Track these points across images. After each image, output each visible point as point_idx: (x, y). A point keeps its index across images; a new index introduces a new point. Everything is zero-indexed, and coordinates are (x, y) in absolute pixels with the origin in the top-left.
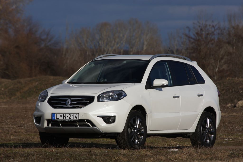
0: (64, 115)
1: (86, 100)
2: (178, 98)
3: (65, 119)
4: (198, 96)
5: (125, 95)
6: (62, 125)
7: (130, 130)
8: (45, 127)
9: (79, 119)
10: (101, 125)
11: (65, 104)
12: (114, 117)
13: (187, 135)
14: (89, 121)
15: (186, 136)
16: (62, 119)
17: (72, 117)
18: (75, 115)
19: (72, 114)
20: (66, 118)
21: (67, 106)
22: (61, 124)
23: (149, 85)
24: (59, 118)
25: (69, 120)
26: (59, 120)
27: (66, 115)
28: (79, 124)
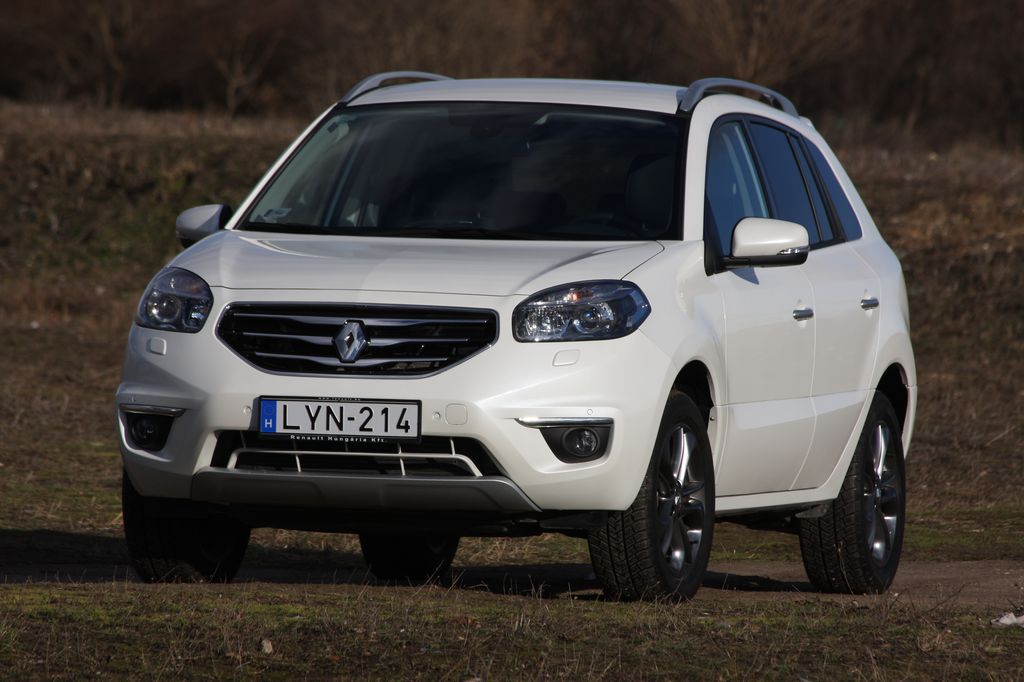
0: (329, 411)
1: (449, 331)
3: (334, 430)
4: (863, 306)
9: (424, 432)
10: (539, 468)
11: (332, 351)
12: (607, 425)
16: (320, 429)
17: (378, 418)
18: (395, 411)
19: (377, 409)
20: (340, 426)
21: (341, 361)
22: (300, 456)
23: (715, 254)
24: (298, 428)
25: (363, 437)
26: (301, 435)
27: (342, 408)
28: (408, 460)
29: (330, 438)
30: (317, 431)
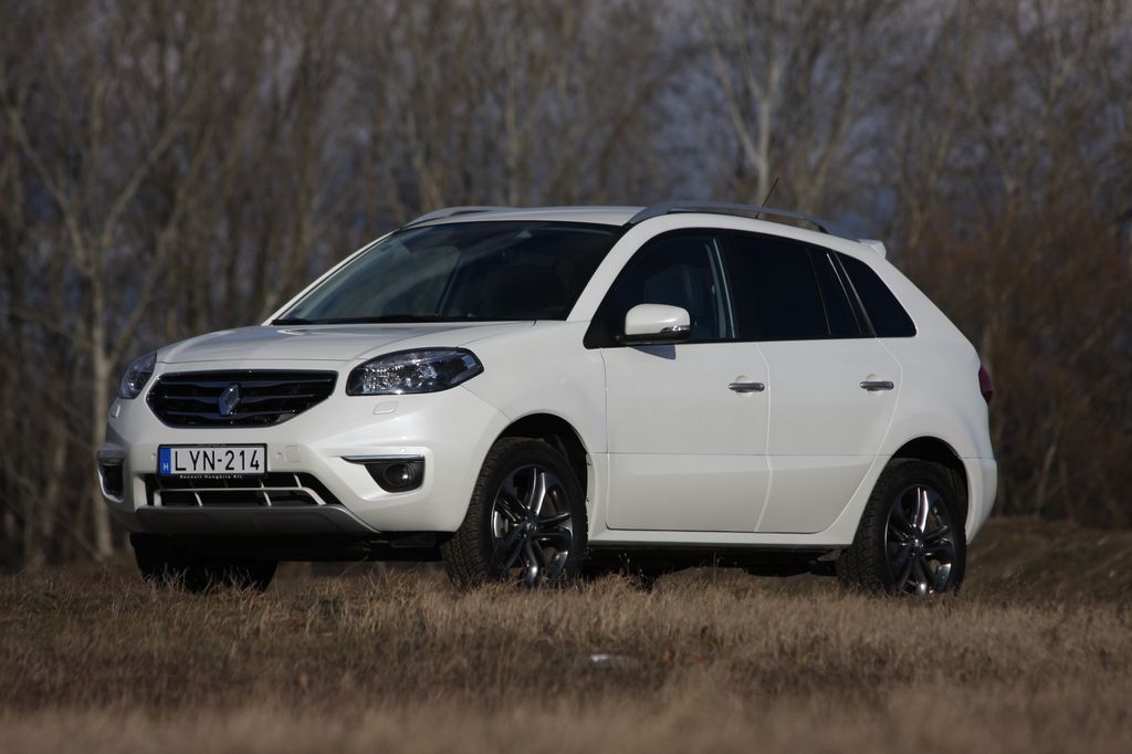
0: (205, 455)
1: (305, 388)
2: (758, 393)
3: (209, 470)
4: (864, 387)
5: (479, 369)
6: (205, 497)
7: (504, 521)
8: (136, 508)
9: (269, 470)
10: (364, 496)
11: (214, 408)
12: (421, 461)
13: (819, 559)
14: (310, 480)
15: (813, 562)
16: (200, 470)
17: (238, 458)
18: (249, 452)
19: (238, 451)
20: (213, 466)
22: (200, 493)
23: (606, 331)
24: (185, 469)
25: (228, 475)
26: (186, 475)
27: (214, 452)
28: (269, 493)
29: (206, 477)
30: (197, 472)
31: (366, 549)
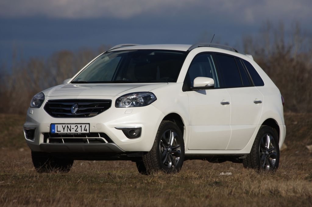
0: (68, 127)
1: (100, 105)
3: (69, 132)
4: (254, 103)
5: (155, 99)
6: (66, 140)
7: (162, 148)
8: (40, 144)
9: (90, 132)
10: (122, 141)
11: (69, 112)
12: (140, 129)
13: (239, 158)
14: (104, 135)
15: (237, 159)
16: (66, 131)
17: (79, 128)
18: (83, 126)
19: (79, 126)
20: (70, 130)
21: (72, 114)
22: (64, 139)
23: (188, 86)
24: (60, 131)
25: (76, 133)
26: (61, 133)
27: (71, 126)
28: (88, 139)
29: (68, 134)
30: (65, 132)
31: (119, 157)
